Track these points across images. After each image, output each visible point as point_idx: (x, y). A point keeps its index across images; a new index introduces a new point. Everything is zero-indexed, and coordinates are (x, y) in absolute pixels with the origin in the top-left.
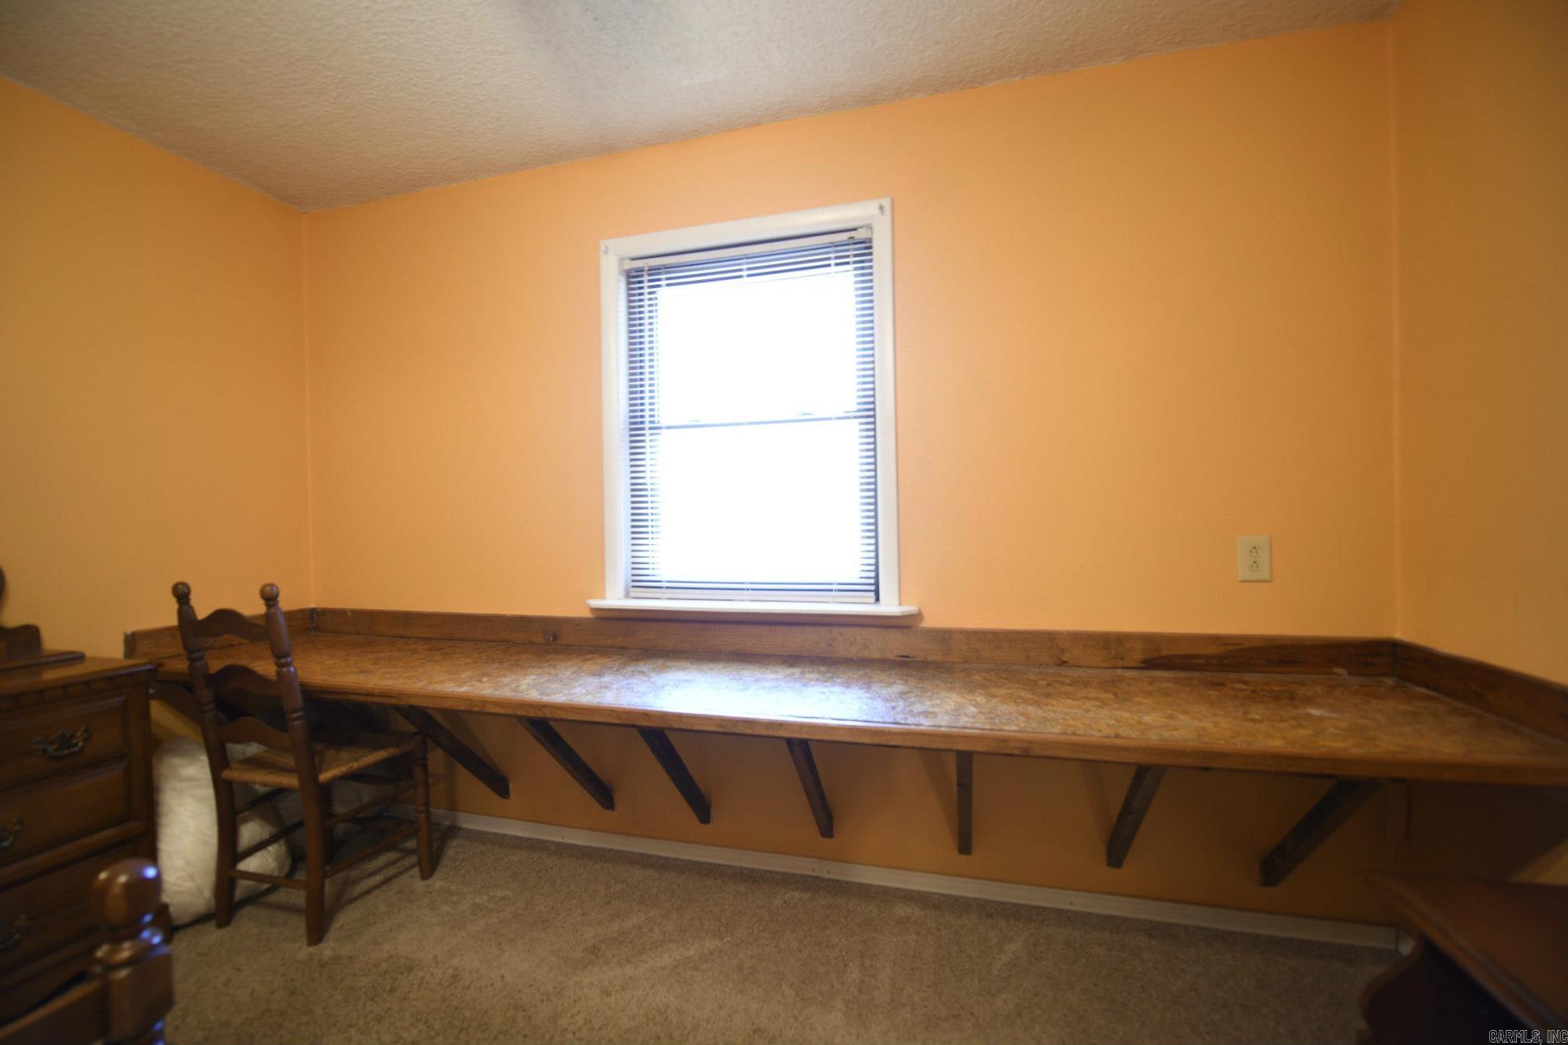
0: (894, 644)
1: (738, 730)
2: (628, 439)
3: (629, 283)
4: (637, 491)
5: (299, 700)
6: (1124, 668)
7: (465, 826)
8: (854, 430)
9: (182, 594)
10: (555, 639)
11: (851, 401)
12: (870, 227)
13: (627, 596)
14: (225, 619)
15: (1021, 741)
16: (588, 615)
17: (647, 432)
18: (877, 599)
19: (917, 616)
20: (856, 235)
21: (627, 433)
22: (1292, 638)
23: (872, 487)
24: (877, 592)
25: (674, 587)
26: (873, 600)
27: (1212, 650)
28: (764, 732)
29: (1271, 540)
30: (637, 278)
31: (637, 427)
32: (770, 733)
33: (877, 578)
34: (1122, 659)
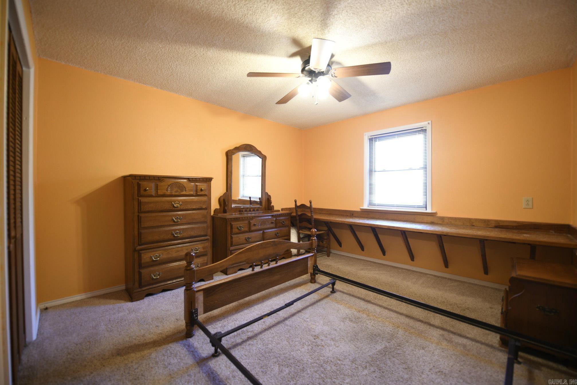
0: (430, 219)
1: (391, 228)
2: (369, 174)
3: (370, 141)
4: (371, 185)
5: (313, 220)
6: (489, 227)
7: (332, 252)
8: (422, 172)
9: (296, 202)
10: (352, 215)
11: (422, 165)
12: (426, 127)
13: (368, 207)
14: (303, 206)
15: (446, 232)
16: (359, 210)
17: (373, 172)
18: (426, 210)
19: (436, 213)
20: (423, 129)
21: (369, 173)
22: (537, 223)
23: (425, 185)
24: (426, 208)
25: (379, 205)
26: (425, 209)
27: (515, 224)
28: (396, 229)
29: (532, 199)
30: (371, 140)
31: (371, 171)
32: (397, 229)
33: (426, 205)
34: (489, 225)
